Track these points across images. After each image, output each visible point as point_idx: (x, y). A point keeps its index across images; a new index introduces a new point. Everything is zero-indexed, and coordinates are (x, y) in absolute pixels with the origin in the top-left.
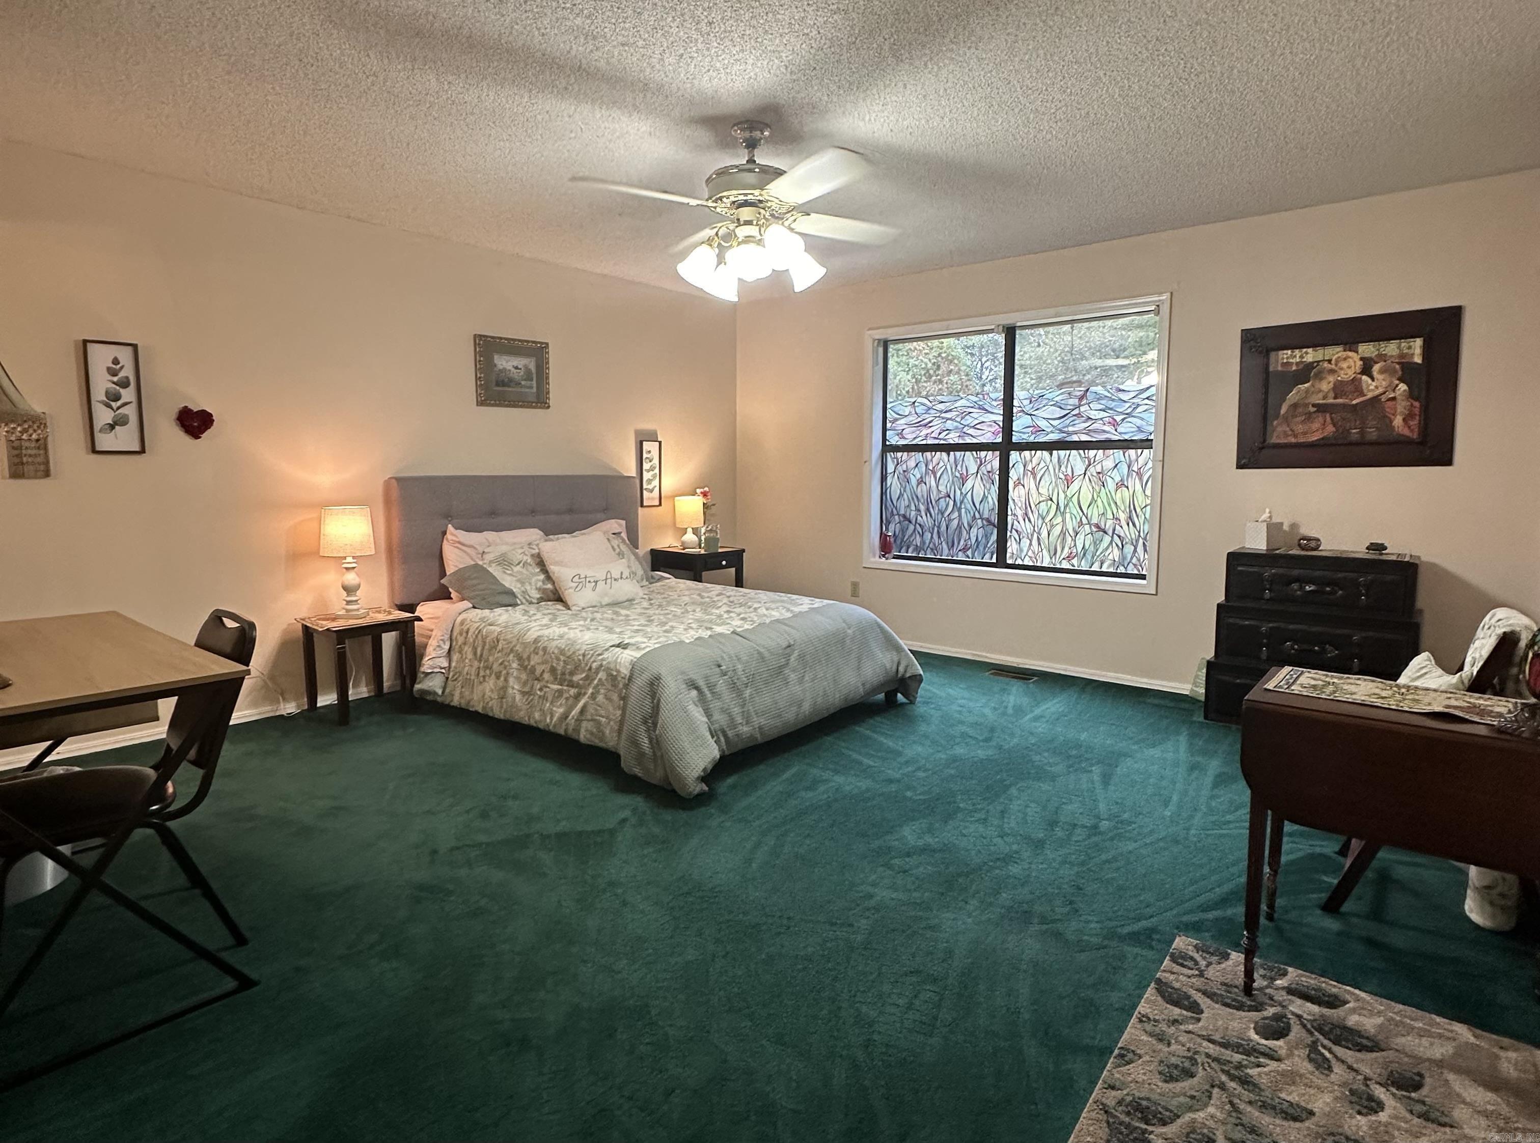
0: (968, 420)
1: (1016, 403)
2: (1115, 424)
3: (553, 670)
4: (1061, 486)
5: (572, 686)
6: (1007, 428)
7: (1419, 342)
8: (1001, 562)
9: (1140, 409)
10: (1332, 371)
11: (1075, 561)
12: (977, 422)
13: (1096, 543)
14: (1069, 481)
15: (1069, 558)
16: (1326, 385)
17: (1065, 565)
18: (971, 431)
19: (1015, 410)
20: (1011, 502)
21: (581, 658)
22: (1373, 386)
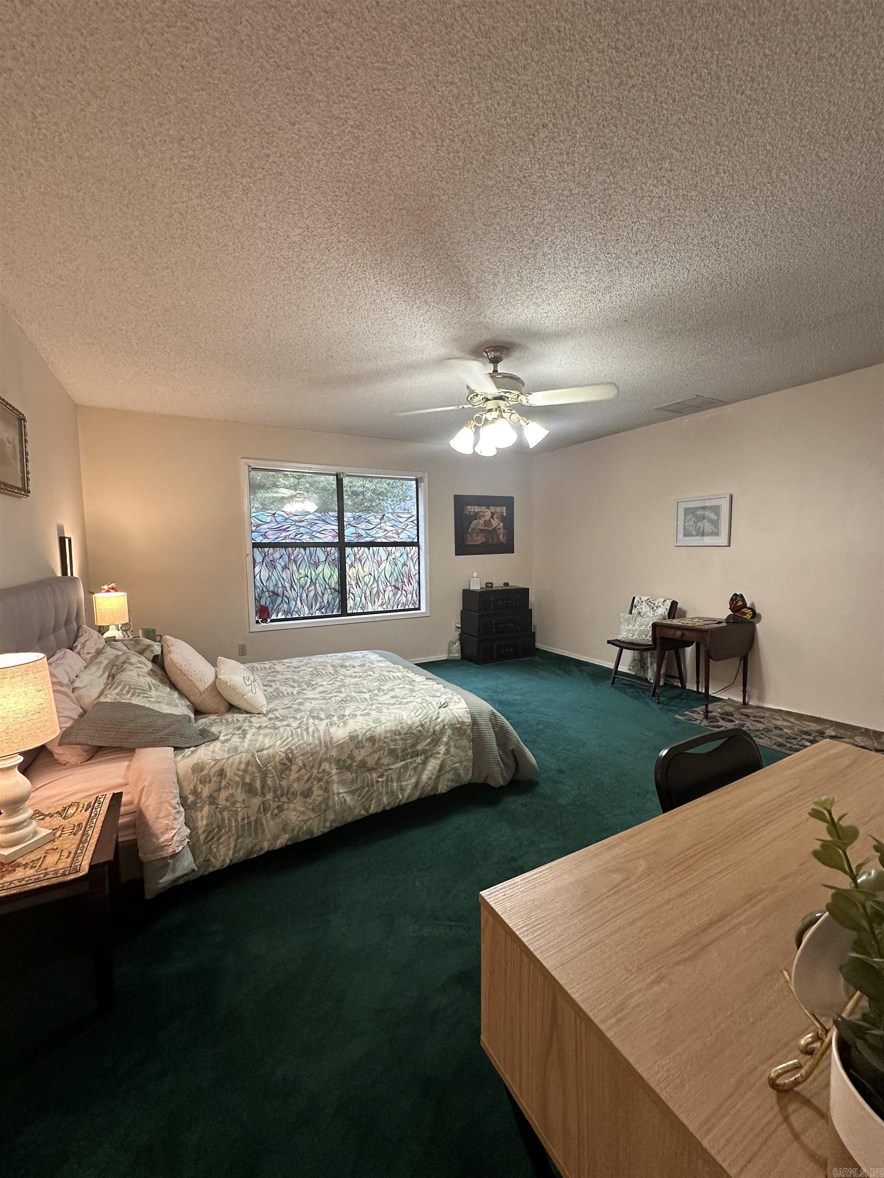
0: (315, 528)
1: (345, 519)
2: (398, 534)
3: (392, 752)
4: (375, 567)
5: (417, 755)
6: (341, 534)
7: (505, 508)
8: (344, 613)
9: (409, 527)
10: (483, 516)
11: (385, 606)
12: (321, 529)
13: (395, 595)
14: (379, 564)
15: (382, 605)
16: (482, 522)
17: (380, 609)
18: (318, 535)
19: (345, 523)
20: (348, 577)
21: (420, 728)
22: (495, 523)
